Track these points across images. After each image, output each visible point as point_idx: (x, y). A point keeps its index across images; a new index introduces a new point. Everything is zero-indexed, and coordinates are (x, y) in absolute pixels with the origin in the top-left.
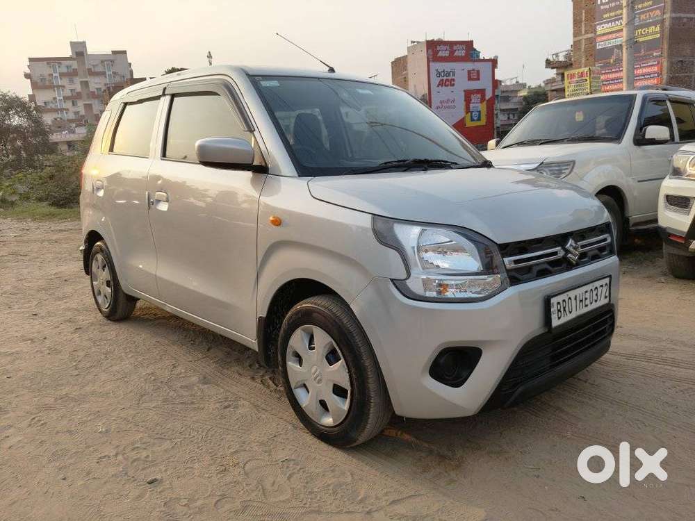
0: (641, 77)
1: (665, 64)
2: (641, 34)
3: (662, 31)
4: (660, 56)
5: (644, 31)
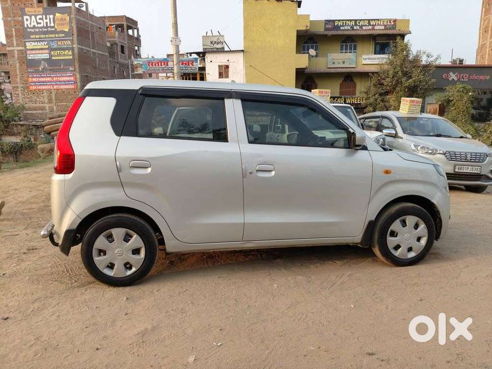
0: (63, 83)
1: (78, 76)
2: (60, 54)
3: (73, 55)
4: (74, 71)
5: (62, 53)
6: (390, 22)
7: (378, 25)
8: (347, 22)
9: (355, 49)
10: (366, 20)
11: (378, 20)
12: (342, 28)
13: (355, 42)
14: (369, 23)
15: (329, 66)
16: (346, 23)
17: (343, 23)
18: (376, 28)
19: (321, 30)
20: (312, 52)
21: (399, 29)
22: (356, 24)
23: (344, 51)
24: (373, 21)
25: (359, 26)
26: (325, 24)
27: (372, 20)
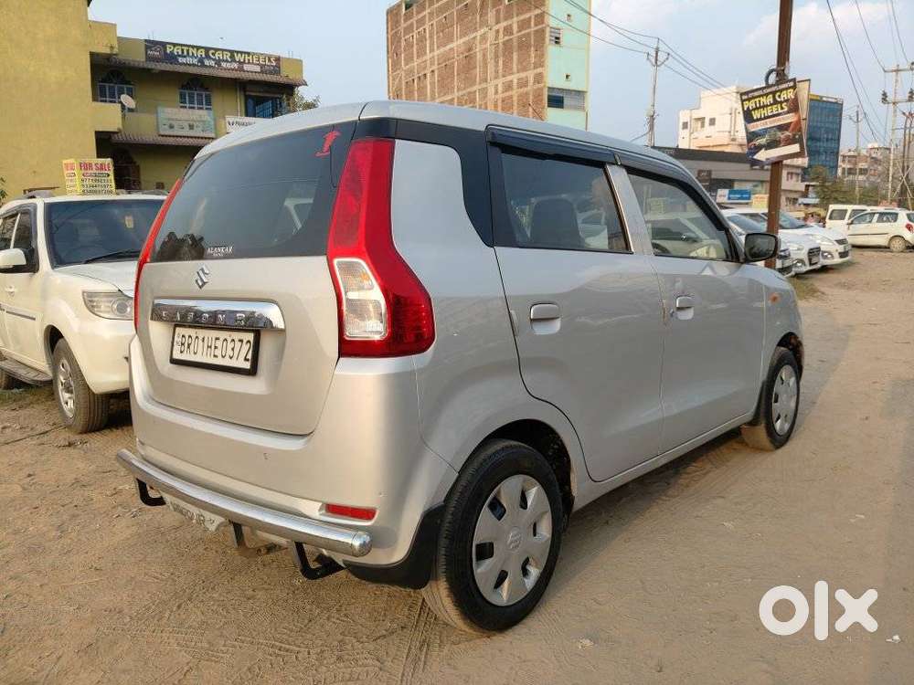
6: (269, 60)
7: (249, 63)
8: (191, 49)
9: (209, 103)
10: (226, 50)
11: (249, 54)
12: (180, 60)
13: (207, 89)
14: (232, 57)
15: (162, 133)
16: (188, 51)
17: (183, 50)
18: (246, 67)
19: (139, 58)
20: (126, 99)
21: (287, 74)
22: (207, 57)
23: (188, 105)
24: (239, 55)
25: (214, 60)
26: (147, 48)
27: (238, 52)
